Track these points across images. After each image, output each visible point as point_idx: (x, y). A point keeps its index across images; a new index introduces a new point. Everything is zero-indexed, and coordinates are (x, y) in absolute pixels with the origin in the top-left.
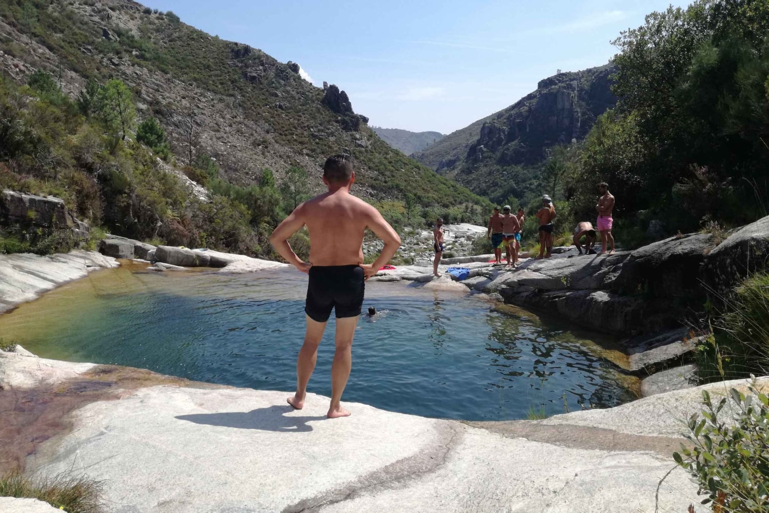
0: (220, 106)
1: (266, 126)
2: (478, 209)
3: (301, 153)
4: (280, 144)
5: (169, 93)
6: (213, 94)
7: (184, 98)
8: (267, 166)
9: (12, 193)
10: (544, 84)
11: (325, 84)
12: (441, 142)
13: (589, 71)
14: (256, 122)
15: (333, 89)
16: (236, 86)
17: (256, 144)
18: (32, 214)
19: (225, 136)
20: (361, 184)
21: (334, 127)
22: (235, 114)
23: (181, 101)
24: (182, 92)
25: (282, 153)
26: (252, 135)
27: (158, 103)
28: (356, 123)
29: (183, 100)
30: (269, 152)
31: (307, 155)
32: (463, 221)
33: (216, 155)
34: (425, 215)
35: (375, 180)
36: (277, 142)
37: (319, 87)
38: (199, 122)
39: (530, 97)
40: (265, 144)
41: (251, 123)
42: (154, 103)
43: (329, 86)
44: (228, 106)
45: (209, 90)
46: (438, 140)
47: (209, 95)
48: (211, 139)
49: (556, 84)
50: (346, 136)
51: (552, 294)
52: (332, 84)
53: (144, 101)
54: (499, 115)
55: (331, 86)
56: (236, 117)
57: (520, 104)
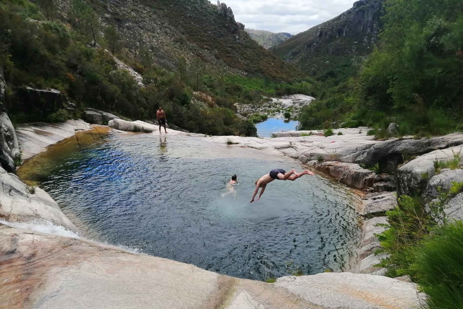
0: (154, 16)
1: (182, 30)
3: (202, 48)
4: (190, 41)
5: (124, 7)
6: (150, 8)
7: (132, 11)
8: (183, 55)
9: (30, 88)
10: (357, 4)
11: (218, 2)
12: (290, 40)
14: (176, 27)
15: (224, 6)
16: (164, 3)
17: (176, 41)
18: (43, 100)
19: (157, 35)
20: (239, 68)
21: (223, 31)
22: (163, 22)
23: (130, 12)
24: (131, 7)
25: (191, 48)
26: (174, 35)
27: (118, 14)
28: (237, 28)
29: (132, 12)
30: (184, 47)
31: (206, 48)
33: (152, 48)
34: (276, 89)
35: (247, 66)
36: (188, 40)
37: (215, 4)
38: (142, 26)
39: (348, 12)
40: (181, 41)
41: (173, 28)
42: (115, 14)
43: (221, 3)
44: (159, 16)
45: (147, 5)
46: (288, 38)
47: (148, 8)
48: (149, 38)
49: (365, 5)
51: (328, 163)
52: (222, 2)
53: (108, 12)
55: (222, 4)
56: (164, 24)
57: (341, 17)
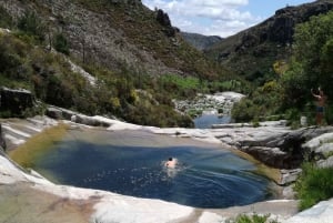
0: (96, 19)
1: (122, 32)
2: (239, 83)
3: (141, 48)
4: (130, 43)
5: (67, 11)
6: (92, 12)
10: (279, 12)
11: (156, 8)
13: (304, 5)
14: (116, 29)
15: (160, 12)
16: (105, 8)
17: (117, 43)
18: (17, 99)
19: (99, 37)
20: (175, 67)
21: (161, 34)
22: (105, 25)
23: (74, 16)
24: (75, 11)
25: (131, 49)
26: (114, 37)
28: (173, 32)
30: (124, 48)
31: (145, 50)
32: (230, 90)
33: (95, 49)
34: (210, 87)
35: (183, 66)
36: (128, 42)
37: (152, 10)
38: (84, 28)
39: (270, 19)
40: (121, 43)
41: (113, 30)
42: (59, 17)
43: (158, 10)
44: (101, 19)
45: (89, 10)
47: (90, 13)
48: (91, 39)
49: (285, 13)
50: (167, 40)
52: (160, 9)
53: (53, 16)
54: (253, 29)
57: (265, 23)
